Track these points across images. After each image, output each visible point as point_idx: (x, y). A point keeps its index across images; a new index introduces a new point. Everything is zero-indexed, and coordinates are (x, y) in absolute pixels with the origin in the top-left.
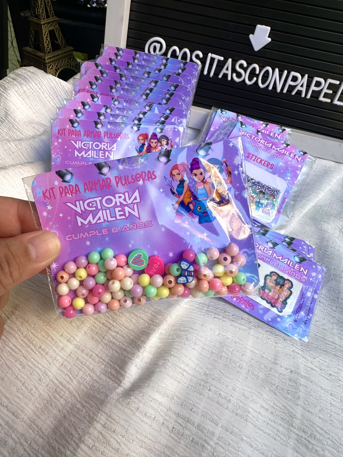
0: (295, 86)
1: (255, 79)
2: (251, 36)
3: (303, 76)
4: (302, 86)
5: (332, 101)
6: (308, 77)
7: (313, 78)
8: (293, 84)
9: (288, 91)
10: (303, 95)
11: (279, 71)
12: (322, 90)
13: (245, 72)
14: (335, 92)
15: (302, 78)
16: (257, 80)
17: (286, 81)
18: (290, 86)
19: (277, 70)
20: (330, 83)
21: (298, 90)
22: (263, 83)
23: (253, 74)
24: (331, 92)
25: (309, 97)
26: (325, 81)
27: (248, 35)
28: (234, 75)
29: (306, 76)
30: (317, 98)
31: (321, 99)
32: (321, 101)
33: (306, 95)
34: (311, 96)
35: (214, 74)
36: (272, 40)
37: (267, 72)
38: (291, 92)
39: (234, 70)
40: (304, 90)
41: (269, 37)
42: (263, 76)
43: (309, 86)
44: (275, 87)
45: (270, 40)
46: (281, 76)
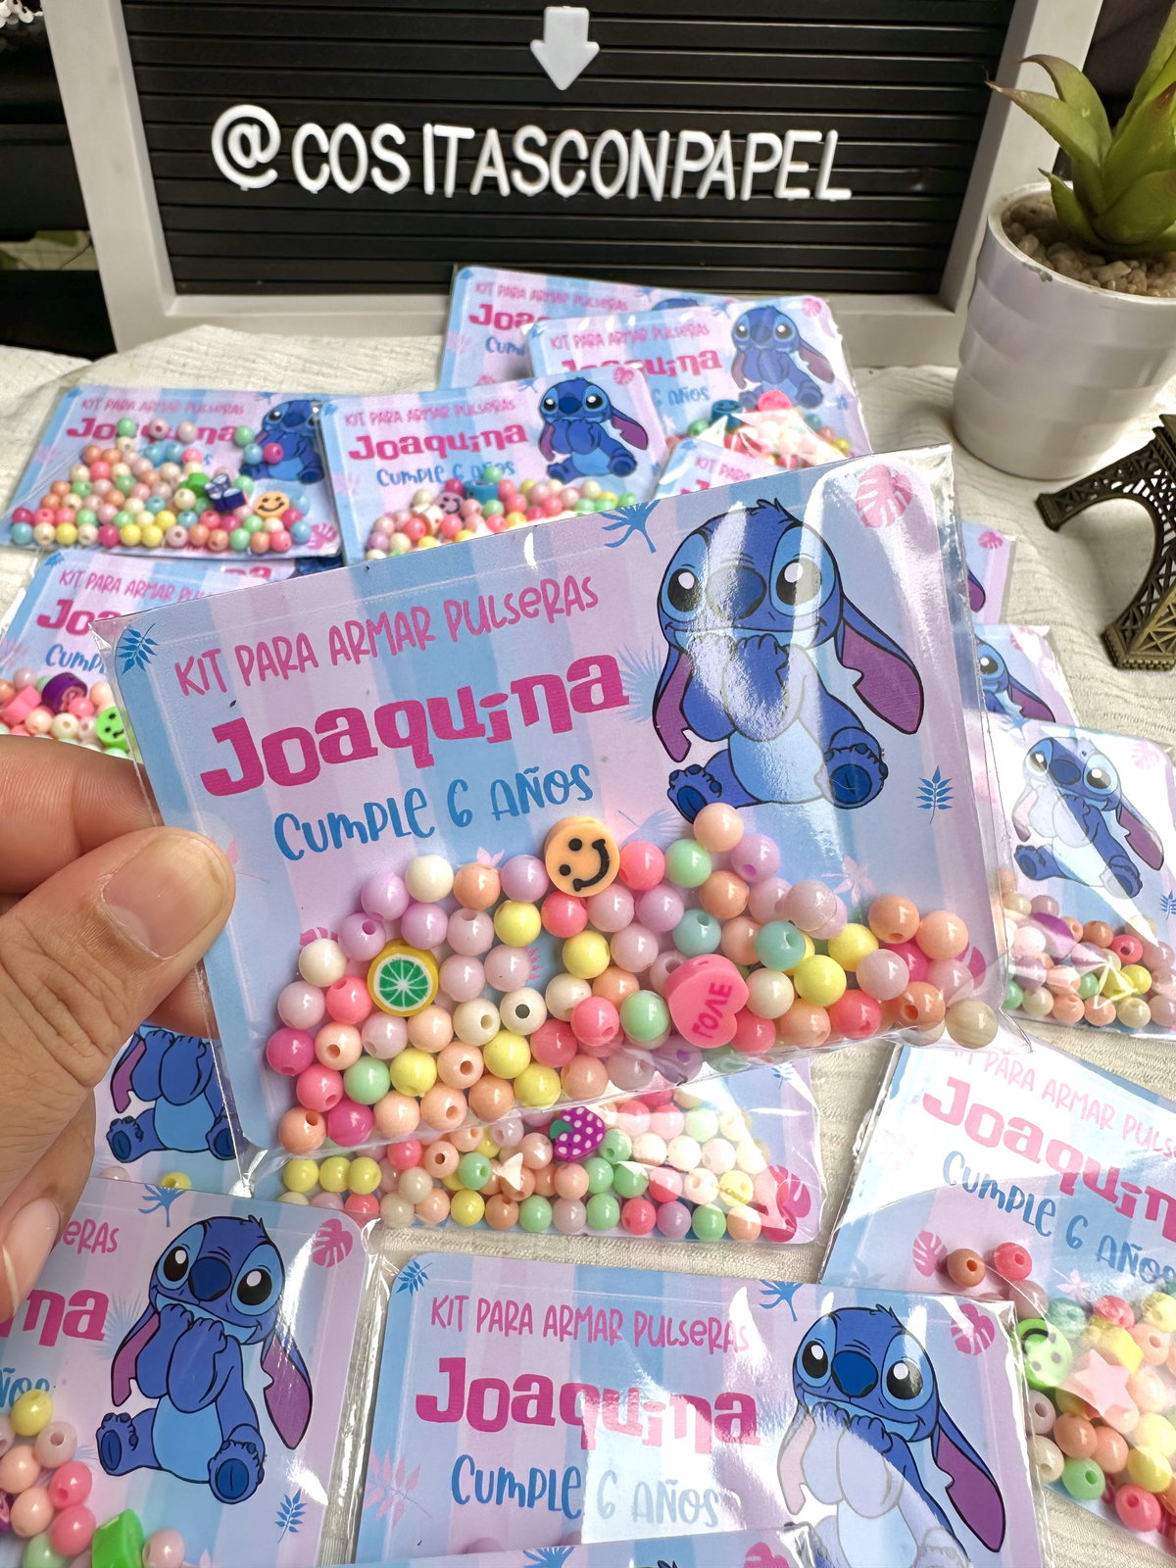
0: (702, 173)
1: (581, 175)
2: (536, 46)
4: (721, 167)
5: (813, 193)
6: (733, 136)
7: (745, 137)
8: (694, 166)
9: (684, 190)
10: (731, 194)
11: (646, 135)
12: (778, 166)
13: (548, 159)
14: (816, 165)
15: (716, 145)
16: (589, 178)
17: (672, 161)
18: (687, 174)
19: (638, 135)
20: (797, 145)
21: (714, 183)
22: (608, 180)
23: (571, 162)
24: (803, 167)
25: (746, 195)
26: (782, 138)
27: (528, 44)
28: (517, 175)
29: (726, 136)
30: (771, 192)
31: (784, 192)
32: (785, 200)
33: (738, 190)
34: (754, 192)
35: (458, 185)
36: (602, 46)
37: (612, 146)
38: (694, 190)
39: (511, 161)
40: (728, 177)
41: (591, 38)
42: (603, 161)
43: (739, 163)
44: (645, 187)
45: (594, 48)
46: (653, 150)
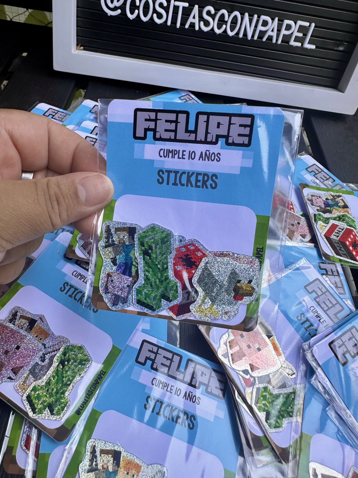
0: (266, 32)
1: (224, 26)
3: (273, 19)
4: (273, 31)
5: (302, 45)
6: (279, 20)
7: (283, 21)
8: (263, 29)
9: (258, 37)
10: (274, 41)
11: (249, 15)
12: (292, 33)
13: (214, 20)
14: (305, 35)
15: (272, 22)
16: (226, 29)
17: (256, 26)
18: (261, 31)
19: (247, 15)
20: (300, 26)
21: (269, 36)
22: (232, 30)
23: (222, 21)
24: (301, 35)
25: (279, 42)
26: (296, 23)
28: (202, 23)
29: (276, 19)
30: (288, 42)
31: (292, 43)
32: (292, 46)
33: (277, 40)
34: (282, 42)
35: (181, 24)
37: (235, 17)
38: (262, 38)
39: (201, 18)
40: (274, 34)
42: (231, 23)
43: (279, 30)
44: (245, 34)
46: (251, 21)
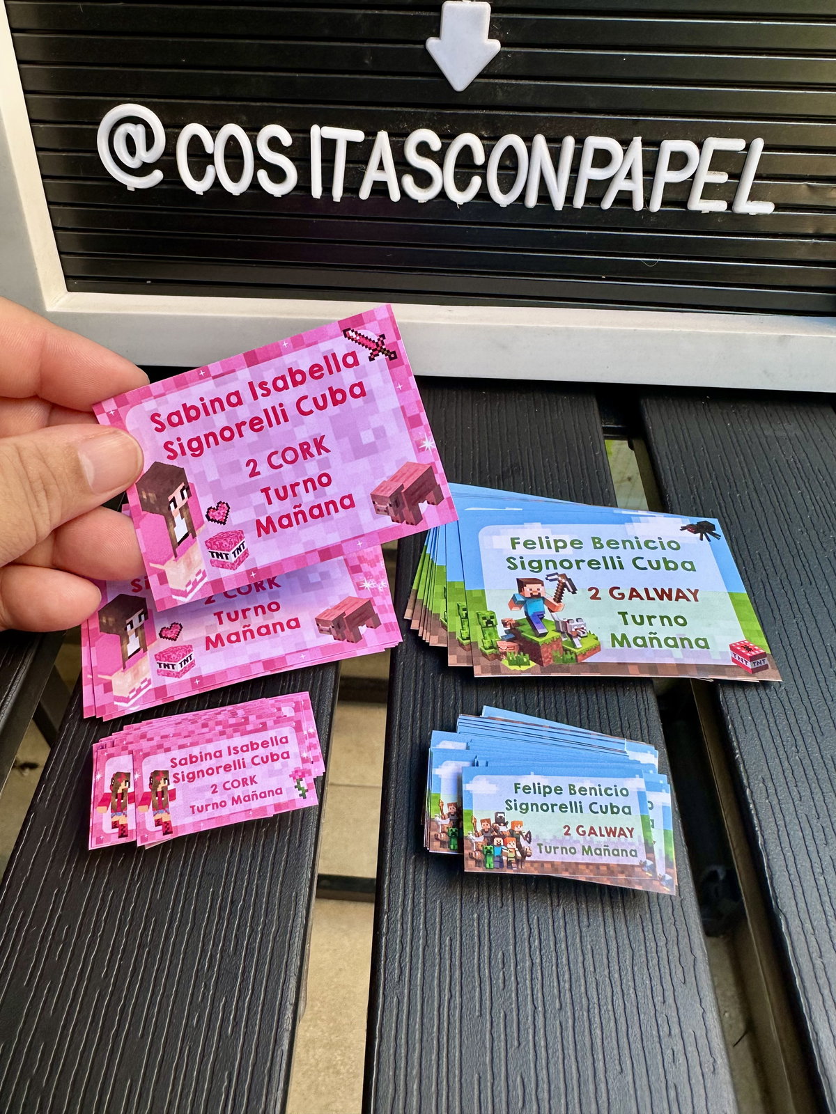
0: (609, 182)
1: (476, 182)
2: (432, 44)
3: (625, 143)
4: (629, 175)
5: (730, 206)
6: (644, 144)
7: (658, 144)
8: (600, 174)
9: (588, 200)
10: (638, 205)
11: (548, 140)
12: (693, 177)
13: (441, 165)
14: (736, 176)
15: (625, 152)
16: (484, 185)
17: (575, 169)
18: (591, 183)
19: (540, 140)
20: (717, 152)
21: (621, 193)
22: (505, 189)
23: (466, 167)
24: (722, 178)
25: (656, 206)
26: (700, 146)
27: (424, 42)
28: (408, 180)
29: (637, 142)
30: (684, 204)
31: (697, 204)
32: (698, 213)
33: (647, 201)
34: (664, 203)
35: (346, 190)
36: (503, 45)
37: (510, 152)
38: (599, 200)
39: (402, 166)
40: (637, 186)
41: (490, 36)
42: (501, 167)
43: (650, 171)
44: (544, 195)
45: (496, 45)
46: (556, 157)
